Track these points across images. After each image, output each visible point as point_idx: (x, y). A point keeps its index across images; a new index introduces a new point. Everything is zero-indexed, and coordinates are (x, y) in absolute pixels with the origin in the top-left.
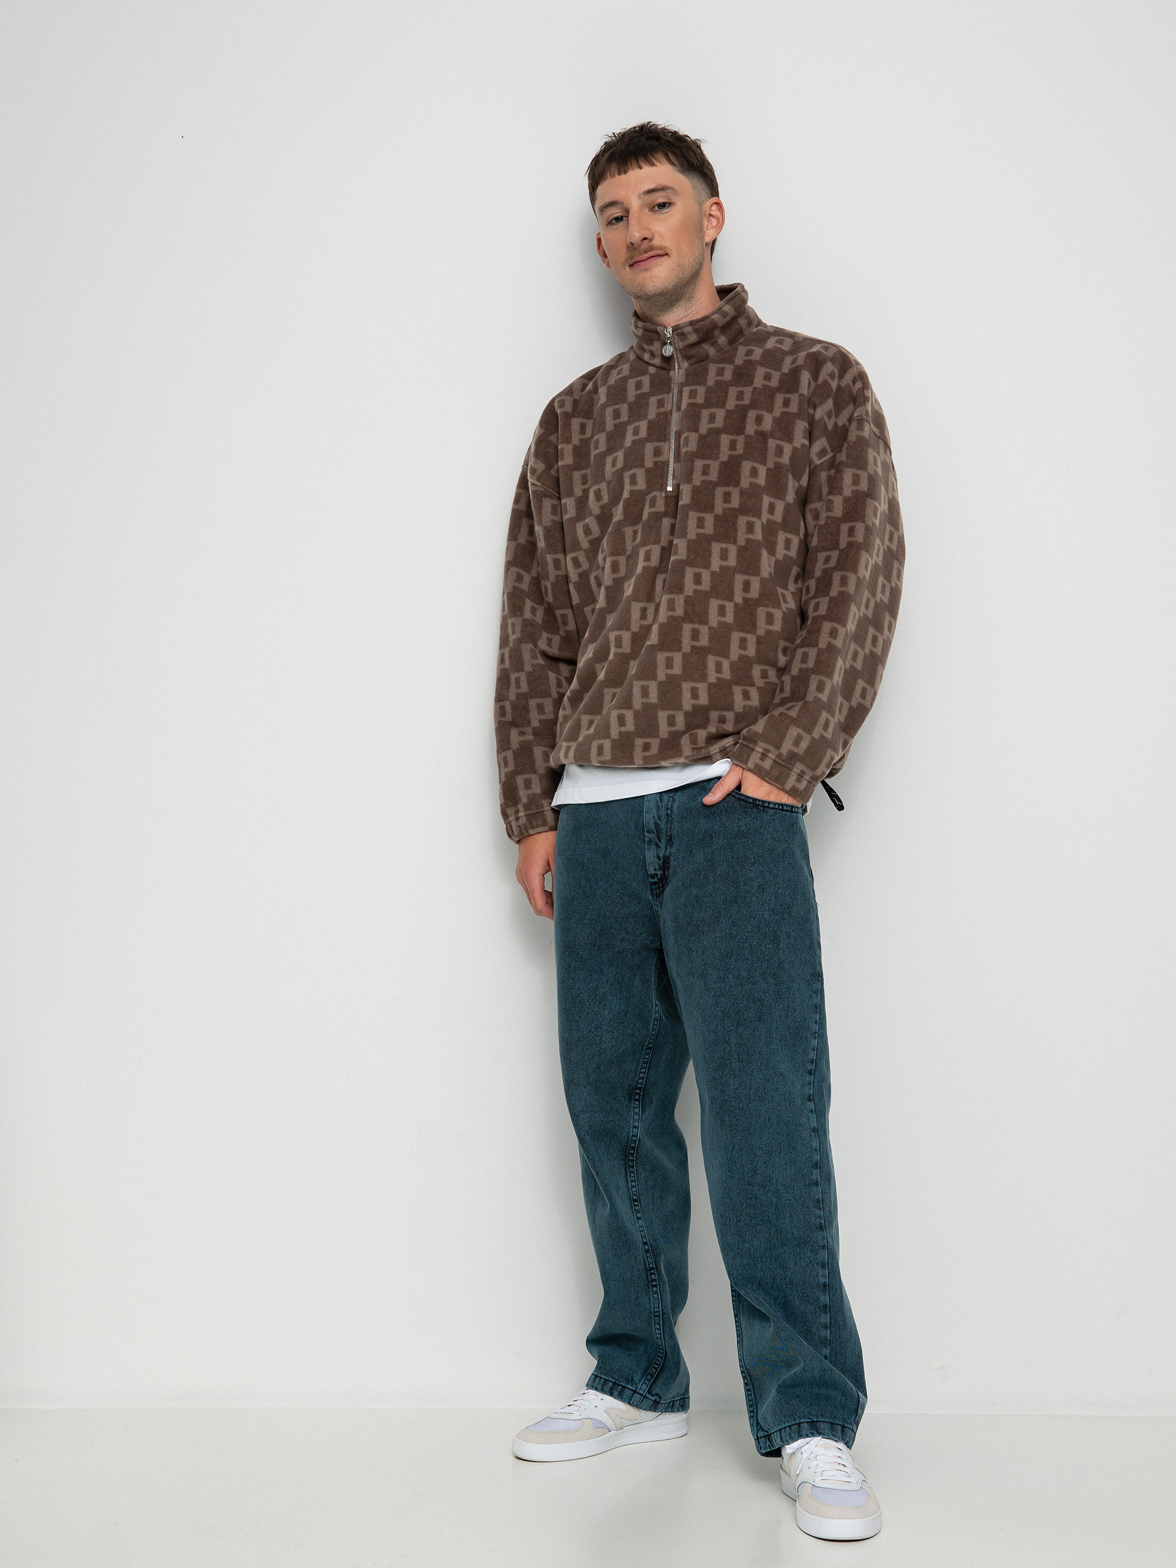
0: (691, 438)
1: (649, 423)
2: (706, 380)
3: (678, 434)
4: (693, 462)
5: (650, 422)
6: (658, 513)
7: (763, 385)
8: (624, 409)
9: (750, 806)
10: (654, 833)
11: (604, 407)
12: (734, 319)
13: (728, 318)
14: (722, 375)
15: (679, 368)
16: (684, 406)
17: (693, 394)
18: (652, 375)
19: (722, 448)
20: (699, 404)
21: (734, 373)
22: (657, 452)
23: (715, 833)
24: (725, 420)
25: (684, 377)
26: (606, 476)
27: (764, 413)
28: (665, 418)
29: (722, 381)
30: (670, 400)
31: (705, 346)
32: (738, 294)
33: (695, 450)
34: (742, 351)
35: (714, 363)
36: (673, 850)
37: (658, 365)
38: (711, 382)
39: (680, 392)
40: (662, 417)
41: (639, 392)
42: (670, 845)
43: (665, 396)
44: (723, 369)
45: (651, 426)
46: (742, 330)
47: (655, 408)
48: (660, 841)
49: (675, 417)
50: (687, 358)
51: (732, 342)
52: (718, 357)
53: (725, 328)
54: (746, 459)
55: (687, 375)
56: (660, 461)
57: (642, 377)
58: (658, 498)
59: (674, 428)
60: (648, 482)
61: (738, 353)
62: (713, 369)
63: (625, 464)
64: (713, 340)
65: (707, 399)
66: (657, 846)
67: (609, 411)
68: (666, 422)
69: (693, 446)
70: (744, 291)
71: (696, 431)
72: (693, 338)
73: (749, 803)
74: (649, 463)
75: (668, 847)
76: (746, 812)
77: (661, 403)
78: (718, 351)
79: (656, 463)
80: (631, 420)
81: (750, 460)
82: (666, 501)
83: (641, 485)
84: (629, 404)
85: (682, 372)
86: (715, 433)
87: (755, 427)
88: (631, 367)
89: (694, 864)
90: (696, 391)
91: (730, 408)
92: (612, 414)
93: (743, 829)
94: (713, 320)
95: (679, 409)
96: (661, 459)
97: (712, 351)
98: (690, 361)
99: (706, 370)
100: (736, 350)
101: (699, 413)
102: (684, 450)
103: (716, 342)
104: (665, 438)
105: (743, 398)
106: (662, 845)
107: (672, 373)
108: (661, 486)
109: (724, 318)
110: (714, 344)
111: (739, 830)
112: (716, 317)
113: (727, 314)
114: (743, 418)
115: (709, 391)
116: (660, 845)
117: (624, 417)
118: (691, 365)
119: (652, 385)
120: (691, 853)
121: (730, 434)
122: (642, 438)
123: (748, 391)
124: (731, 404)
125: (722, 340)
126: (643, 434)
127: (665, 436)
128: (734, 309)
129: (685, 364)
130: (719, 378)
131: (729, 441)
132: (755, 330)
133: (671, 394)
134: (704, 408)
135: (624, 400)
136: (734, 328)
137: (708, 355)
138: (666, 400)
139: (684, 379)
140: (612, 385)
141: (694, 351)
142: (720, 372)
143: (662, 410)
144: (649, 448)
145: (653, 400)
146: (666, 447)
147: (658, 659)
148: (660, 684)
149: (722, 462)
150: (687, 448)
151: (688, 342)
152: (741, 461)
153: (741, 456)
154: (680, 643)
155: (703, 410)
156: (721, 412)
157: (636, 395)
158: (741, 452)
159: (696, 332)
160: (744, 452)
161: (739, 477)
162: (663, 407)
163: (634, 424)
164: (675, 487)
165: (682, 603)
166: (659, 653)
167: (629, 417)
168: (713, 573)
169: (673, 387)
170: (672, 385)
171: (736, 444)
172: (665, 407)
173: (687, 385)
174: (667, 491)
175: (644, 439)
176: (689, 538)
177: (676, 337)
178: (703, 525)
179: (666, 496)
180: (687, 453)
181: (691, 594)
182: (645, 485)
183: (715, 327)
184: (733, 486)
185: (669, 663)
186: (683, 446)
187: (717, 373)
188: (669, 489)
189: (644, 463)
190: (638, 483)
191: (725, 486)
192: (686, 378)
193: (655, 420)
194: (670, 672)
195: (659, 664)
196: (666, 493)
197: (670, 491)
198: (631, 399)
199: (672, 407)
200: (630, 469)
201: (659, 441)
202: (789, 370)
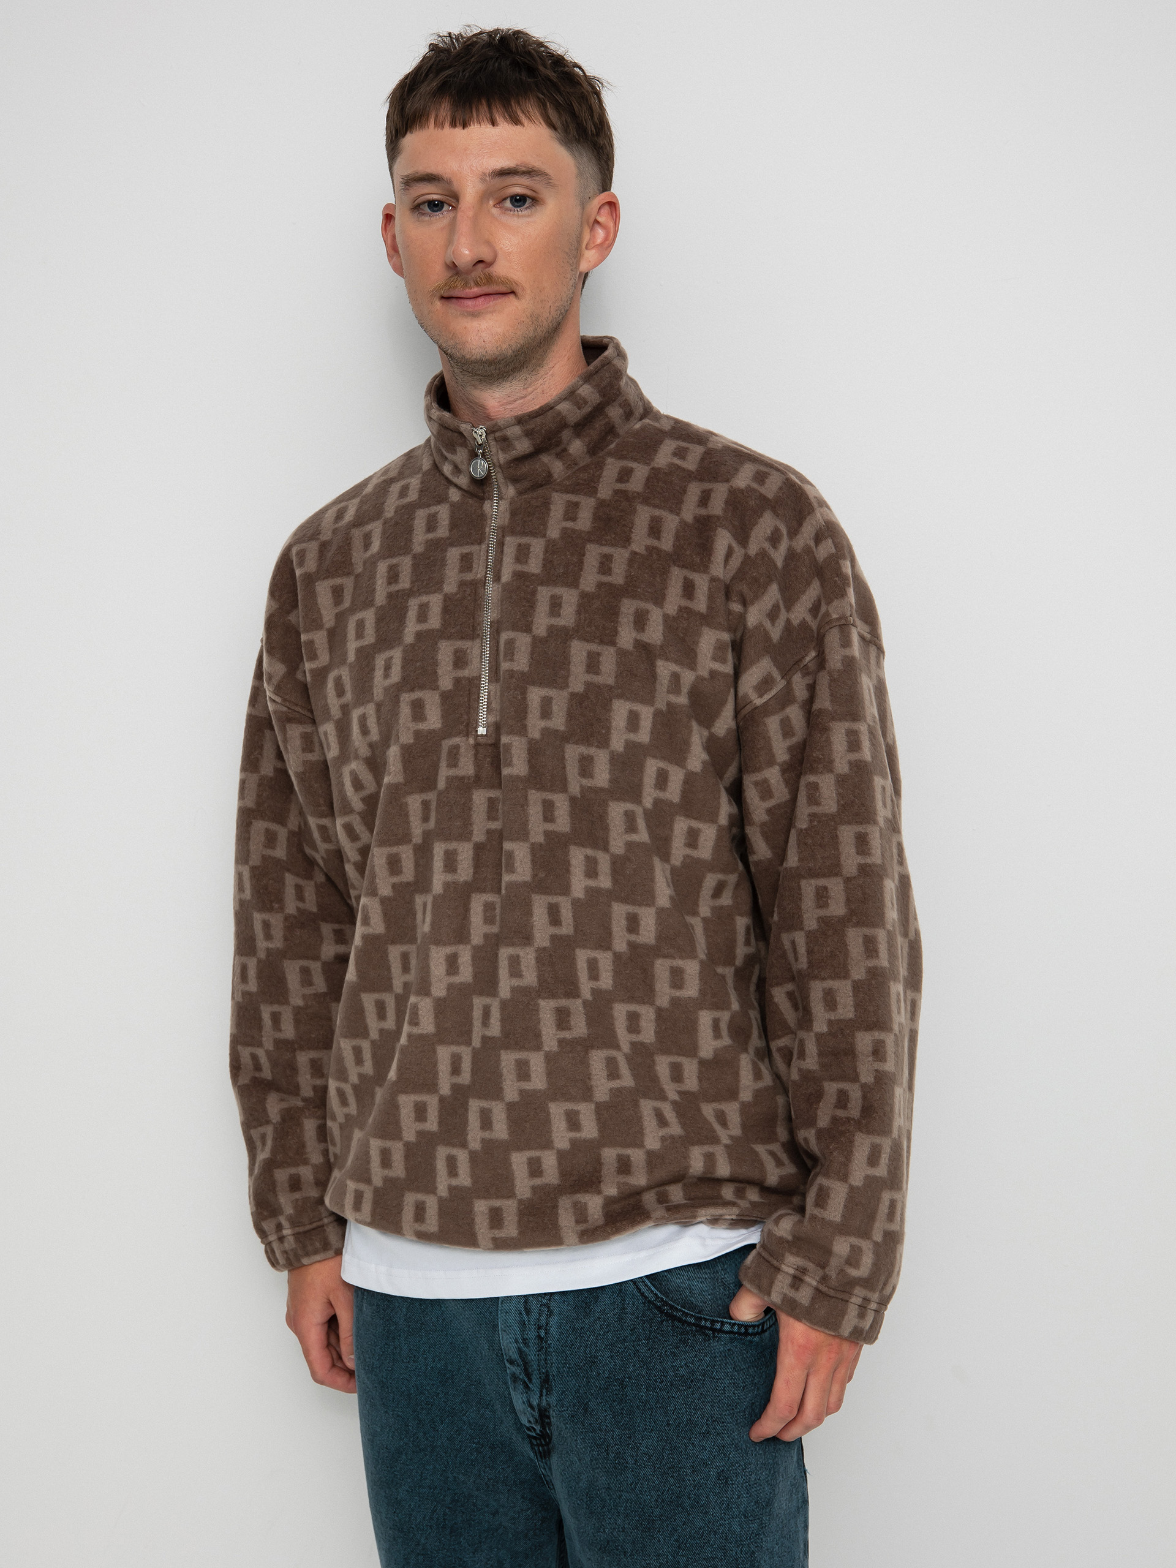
0: (517, 644)
1: (445, 601)
2: (544, 524)
3: (497, 628)
4: (524, 693)
5: (447, 598)
6: (463, 778)
7: (647, 546)
8: (406, 564)
9: (692, 1330)
10: (518, 1366)
11: (371, 564)
12: (599, 408)
13: (587, 408)
14: (574, 519)
15: (500, 498)
16: (506, 576)
17: (522, 554)
18: (454, 506)
19: (573, 668)
20: (533, 575)
21: (596, 517)
22: (460, 660)
23: (630, 1378)
24: (579, 612)
25: (508, 515)
26: (375, 692)
27: (649, 606)
28: (473, 591)
29: (573, 531)
30: (483, 558)
31: (545, 458)
33: (526, 669)
34: (612, 467)
35: (562, 491)
36: (553, 1400)
37: (465, 487)
38: (554, 533)
39: (501, 544)
40: (468, 591)
41: (430, 536)
42: (547, 1389)
43: (474, 548)
44: (576, 505)
45: (449, 607)
46: (614, 428)
47: (456, 571)
48: (530, 1380)
49: (492, 592)
50: (515, 480)
51: (594, 449)
52: (568, 478)
53: (580, 427)
54: (619, 694)
55: (513, 513)
56: (464, 677)
57: (439, 507)
58: (462, 750)
59: (489, 614)
60: (445, 715)
61: (604, 474)
62: (558, 503)
63: (404, 678)
64: (559, 449)
65: (547, 563)
66: (527, 1387)
67: (382, 568)
68: (475, 601)
69: (521, 662)
71: (528, 629)
72: (523, 446)
73: (689, 1324)
74: (446, 682)
75: (544, 1391)
76: (685, 1342)
77: (466, 562)
78: (569, 467)
79: (457, 681)
80: (415, 589)
81: (626, 697)
82: (476, 755)
83: (434, 720)
84: (414, 557)
85: (504, 505)
86: (561, 636)
87: (634, 634)
88: (422, 483)
89: (594, 1431)
90: (528, 547)
91: (588, 589)
92: (386, 574)
93: (682, 1371)
94: (559, 413)
95: (497, 578)
96: (466, 673)
97: (557, 468)
98: (518, 486)
99: (546, 504)
100: (600, 466)
101: (534, 593)
102: (505, 666)
103: (565, 450)
104: (473, 634)
105: (610, 569)
106: (535, 1385)
107: (487, 506)
108: (468, 725)
109: (579, 408)
110: (562, 454)
111: (676, 1375)
112: (564, 407)
113: (586, 400)
114: (613, 613)
115: (551, 549)
116: (531, 1386)
117: (405, 583)
118: (520, 493)
119: (453, 526)
120: (586, 1410)
121: (588, 641)
122: (433, 630)
123: (620, 557)
124: (589, 580)
125: (576, 447)
126: (435, 622)
127: (474, 628)
128: (600, 390)
129: (511, 491)
130: (569, 524)
131: (585, 654)
132: (638, 426)
133: (484, 546)
134: (542, 584)
135: (406, 549)
136: (599, 424)
137: (550, 475)
138: (475, 557)
139: (507, 520)
140: (391, 519)
141: (525, 468)
142: (572, 510)
143: (469, 577)
144: (445, 651)
145: (454, 554)
146: (476, 652)
147: (503, 1064)
148: (511, 1107)
149: (573, 695)
150: (512, 660)
151: (514, 453)
152: (611, 700)
153: (610, 688)
154: (538, 1035)
155: (539, 588)
156: (570, 595)
157: (427, 541)
158: (611, 681)
159: (528, 434)
160: (616, 682)
161: (608, 730)
162: (471, 571)
163: (420, 598)
164: (491, 729)
165: (533, 962)
166: (503, 1052)
167: (412, 582)
168: (576, 903)
169: (487, 534)
170: (487, 530)
171: (599, 662)
172: (474, 571)
173: (513, 533)
174: (478, 736)
175: (438, 631)
176: (533, 841)
177: (493, 443)
178: (552, 815)
179: (477, 745)
180: (512, 670)
181: (546, 943)
182: (440, 721)
183: (563, 425)
184: (597, 747)
185: (523, 1071)
186: (505, 656)
187: (566, 513)
188: (482, 731)
189: (436, 680)
190: (428, 717)
191: (583, 744)
192: (510, 519)
193: (456, 594)
194: (526, 1086)
195: (505, 1071)
196: (476, 739)
197: (482, 735)
198: (418, 548)
199: (486, 573)
200: (412, 690)
201: (462, 638)
202: (695, 518)
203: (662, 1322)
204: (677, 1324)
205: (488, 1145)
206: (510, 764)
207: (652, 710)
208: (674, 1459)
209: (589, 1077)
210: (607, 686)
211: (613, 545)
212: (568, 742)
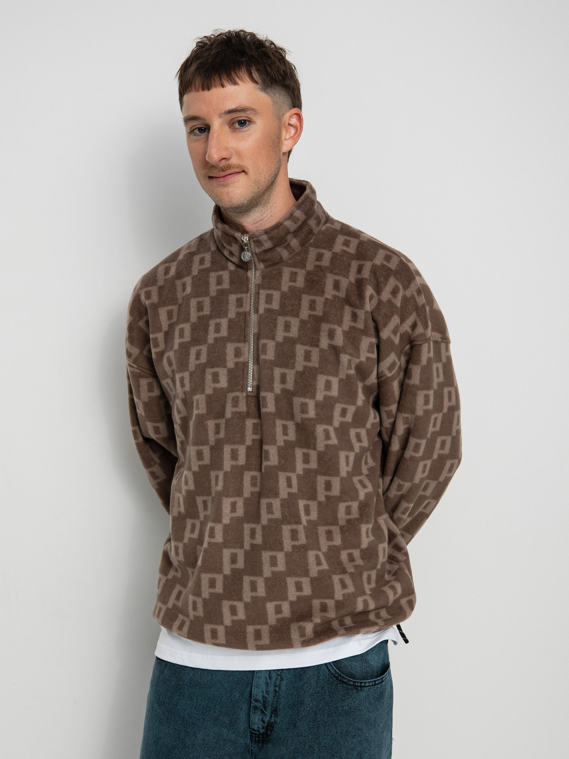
0: (268, 346)
1: (229, 322)
2: (280, 284)
3: (258, 337)
4: (272, 371)
5: (230, 321)
6: (241, 413)
7: (333, 296)
8: (207, 301)
10: (260, 702)
11: (187, 299)
12: (305, 222)
13: (300, 223)
14: (295, 281)
15: (256, 269)
16: (261, 311)
17: (269, 299)
18: (231, 272)
19: (297, 359)
20: (275, 310)
21: (306, 280)
22: (238, 353)
23: (320, 711)
24: (299, 330)
25: (261, 278)
26: (190, 366)
27: (336, 327)
28: (244, 317)
29: (295, 288)
30: (249, 300)
31: (279, 249)
32: (308, 197)
33: (273, 359)
34: (313, 253)
35: (287, 266)
36: (278, 720)
37: (237, 263)
38: (285, 288)
39: (258, 294)
40: (241, 317)
41: (219, 287)
42: (275, 714)
43: (244, 295)
44: (296, 273)
45: (231, 324)
46: (312, 230)
47: (234, 307)
48: (265, 710)
49: (253, 318)
50: (264, 261)
51: (303, 244)
52: (290, 259)
53: (296, 233)
54: (321, 373)
55: (264, 277)
56: (240, 362)
57: (223, 272)
58: (240, 399)
59: (253, 330)
60: (230, 381)
61: (309, 256)
62: (286, 272)
63: (208, 361)
64: (285, 244)
65: (282, 305)
66: (263, 712)
67: (193, 302)
68: (245, 323)
69: (270, 355)
70: (313, 192)
71: (273, 338)
72: (268, 245)
73: (350, 685)
74: (230, 364)
75: (273, 715)
76: (348, 694)
77: (240, 303)
78: (290, 254)
79: (237, 364)
80: (213, 315)
81: (325, 374)
82: (247, 402)
83: (223, 383)
84: (211, 298)
85: (258, 273)
86: (290, 342)
87: (328, 341)
88: (212, 257)
89: (298, 736)
90: (272, 295)
91: (304, 318)
92: (196, 306)
93: (346, 708)
94: (285, 227)
95: (257, 311)
96: (241, 360)
97: (285, 254)
98: (265, 264)
99: (280, 273)
100: (307, 252)
101: (276, 319)
102: (262, 357)
103: (289, 244)
104: (244, 339)
105: (315, 308)
106: (268, 712)
107: (249, 273)
108: (242, 387)
109: (295, 223)
110: (288, 247)
111: (342, 710)
112: (288, 223)
113: (299, 220)
114: (317, 330)
115: (284, 296)
116: (265, 712)
117: (207, 311)
118: (266, 267)
119: (232, 283)
120: (294, 726)
121: (304, 345)
122: (223, 337)
123: (320, 301)
124: (305, 313)
125: (294, 243)
126: (224, 333)
127: (245, 337)
128: (305, 214)
129: (261, 266)
130: (293, 284)
131: (303, 351)
132: (324, 228)
133: (249, 295)
134: (280, 315)
135: (206, 293)
136: (305, 230)
137: (281, 258)
138: (244, 300)
139: (260, 281)
140: (196, 276)
141: (269, 255)
142: (293, 277)
143: (241, 310)
144: (230, 348)
145: (233, 298)
146: (246, 349)
147: (263, 558)
148: (267, 580)
149: (298, 372)
150: (265, 354)
151: (263, 248)
152: (317, 375)
153: (316, 369)
154: (281, 543)
155: (278, 317)
156: (295, 321)
157: (218, 290)
158: (317, 365)
159: (271, 239)
160: (319, 366)
161: (315, 389)
162: (242, 307)
163: (216, 320)
164: (255, 388)
165: (279, 506)
166: (263, 552)
167: (211, 312)
168: (299, 476)
169: (250, 288)
170: (250, 286)
171: (310, 355)
172: (244, 307)
173: (264, 288)
175: (226, 338)
176: (279, 445)
177: (252, 243)
178: (287, 432)
179: (247, 396)
180: (266, 360)
181: (286, 497)
182: (227, 384)
183: (288, 232)
184: (309, 398)
185: (273, 562)
186: (262, 352)
187: (291, 278)
188: (250, 389)
190: (221, 381)
191: (303, 397)
192: (262, 281)
193: (235, 319)
194: (275, 569)
195: (264, 562)
196: (247, 393)
197: (250, 392)
198: (213, 293)
199: (250, 309)
200: (212, 367)
201: (239, 342)
202: (356, 280)
203: (337, 684)
204: (344, 685)
205: (254, 599)
206: (266, 407)
207: (337, 379)
208: (338, 748)
209: (307, 564)
210: (315, 368)
211: (316, 295)
212: (295, 396)
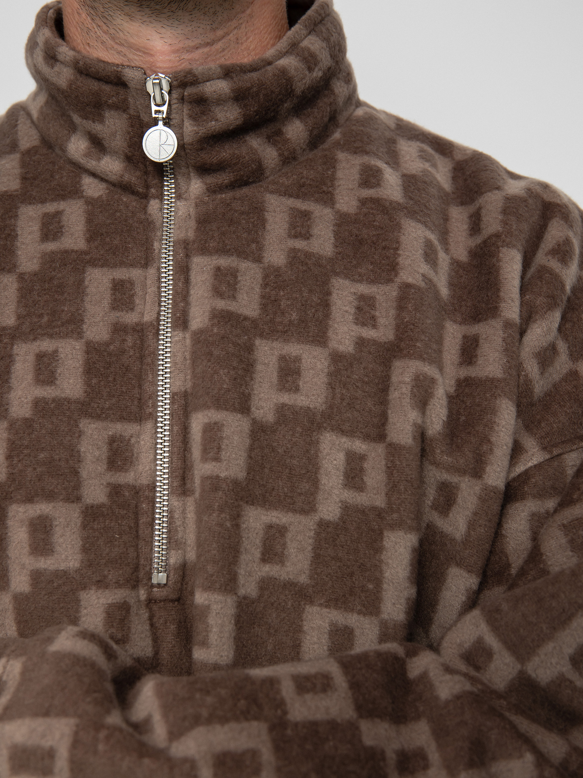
0: (227, 432)
1: (88, 352)
2: (258, 240)
3: (183, 406)
4: (237, 517)
5: (92, 349)
8: (5, 286)
14: (306, 236)
16: (198, 318)
17: (225, 284)
19: (323, 479)
20: (246, 318)
21: (340, 234)
22: (119, 454)
24: (331, 386)
25: (193, 224)
28: (138, 341)
29: (308, 255)
30: (151, 290)
33: (241, 476)
35: (280, 193)
37: (112, 177)
38: (276, 256)
39: (183, 269)
40: (130, 340)
41: (51, 246)
44: (306, 215)
45: (97, 364)
47: (104, 307)
49: (171, 344)
50: (203, 170)
51: (317, 139)
52: (286, 176)
55: (204, 221)
56: (127, 485)
57: (62, 205)
58: (133, 611)
59: (168, 381)
60: (90, 548)
61: (340, 175)
62: (278, 212)
68: (142, 358)
69: (232, 462)
71: (243, 408)
74: (94, 491)
77: (122, 294)
79: (116, 491)
81: (408, 528)
83: (67, 553)
84: (21, 277)
85: (185, 208)
86: (299, 425)
90: (233, 273)
91: (342, 349)
95: (181, 322)
96: (129, 478)
97: (270, 158)
98: (211, 179)
99: (258, 210)
100: (330, 163)
101: (250, 348)
102: (206, 468)
104: (140, 412)
107: (154, 205)
108: (135, 570)
109: (309, 69)
110: (275, 138)
112: (290, 64)
115: (273, 280)
117: (5, 317)
118: (212, 190)
119: (94, 233)
121: (346, 434)
122: (68, 400)
124: (344, 334)
125: (296, 130)
126: (70, 386)
127: (141, 403)
129: (196, 188)
130: (300, 244)
131: (342, 455)
133: (152, 271)
134: (262, 334)
135: (5, 265)
138: (138, 288)
139: (192, 231)
142: (300, 224)
143: (129, 318)
144: (93, 438)
145: (98, 280)
146: (145, 440)
149: (323, 525)
150: (217, 459)
151: (213, 126)
152: (381, 533)
153: (379, 513)
155: (258, 342)
156: (314, 357)
157: (44, 255)
158: (380, 501)
159: (240, 96)
160: (389, 503)
161: (378, 582)
162: (132, 309)
163: (38, 343)
164: (175, 575)
167: (19, 317)
169: (156, 251)
170: (156, 245)
171: (362, 470)
172: (138, 309)
173: (204, 251)
174: (152, 586)
175: (77, 402)
177: (176, 105)
179: (152, 602)
180: (218, 477)
182: (79, 557)
183: (288, 91)
184: (360, 613)
186: (205, 451)
187: (293, 226)
188: (160, 577)
189: (78, 486)
190: (58, 548)
191: (336, 607)
192: (198, 229)
193: (107, 344)
196: (149, 593)
197: (159, 585)
198: (29, 264)
199: (159, 314)
200: (30, 499)
201: (122, 419)
202: (470, 252)
206: (205, 642)
210: (374, 508)
211: (372, 282)
212: (312, 603)
